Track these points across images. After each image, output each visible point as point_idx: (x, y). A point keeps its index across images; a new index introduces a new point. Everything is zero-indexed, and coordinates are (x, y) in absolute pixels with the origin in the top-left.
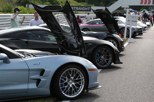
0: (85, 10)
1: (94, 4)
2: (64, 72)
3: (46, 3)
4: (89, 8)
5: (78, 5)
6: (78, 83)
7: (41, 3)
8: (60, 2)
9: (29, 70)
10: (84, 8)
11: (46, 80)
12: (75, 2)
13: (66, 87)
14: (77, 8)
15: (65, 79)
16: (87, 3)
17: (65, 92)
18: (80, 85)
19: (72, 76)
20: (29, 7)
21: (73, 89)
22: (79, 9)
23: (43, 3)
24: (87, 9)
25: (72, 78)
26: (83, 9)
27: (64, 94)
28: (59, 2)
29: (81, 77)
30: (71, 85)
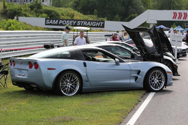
0: (96, 25)
1: (106, 18)
2: (152, 73)
3: (42, 15)
4: (102, 23)
5: (84, 18)
6: (160, 81)
7: (35, 15)
8: (61, 14)
9: (131, 70)
10: (95, 23)
11: (141, 77)
12: (80, 14)
13: (153, 83)
14: (85, 23)
15: (153, 78)
16: (96, 16)
17: (152, 86)
18: (162, 82)
19: (157, 76)
20: (19, 19)
21: (157, 85)
22: (88, 24)
23: (38, 14)
24: (99, 24)
25: (157, 77)
26: (94, 25)
27: (152, 87)
28: (59, 13)
29: (162, 77)
30: (156, 82)
